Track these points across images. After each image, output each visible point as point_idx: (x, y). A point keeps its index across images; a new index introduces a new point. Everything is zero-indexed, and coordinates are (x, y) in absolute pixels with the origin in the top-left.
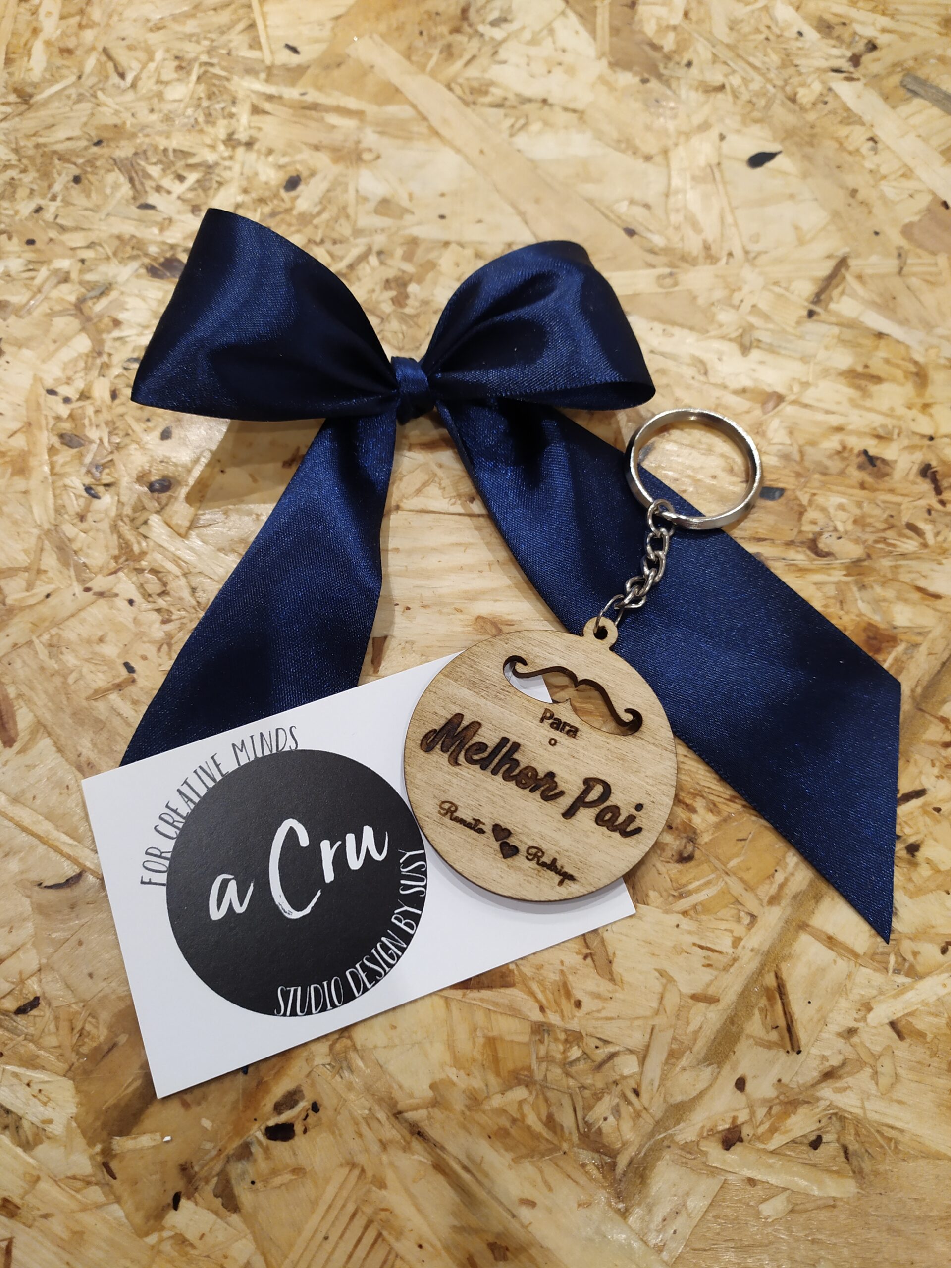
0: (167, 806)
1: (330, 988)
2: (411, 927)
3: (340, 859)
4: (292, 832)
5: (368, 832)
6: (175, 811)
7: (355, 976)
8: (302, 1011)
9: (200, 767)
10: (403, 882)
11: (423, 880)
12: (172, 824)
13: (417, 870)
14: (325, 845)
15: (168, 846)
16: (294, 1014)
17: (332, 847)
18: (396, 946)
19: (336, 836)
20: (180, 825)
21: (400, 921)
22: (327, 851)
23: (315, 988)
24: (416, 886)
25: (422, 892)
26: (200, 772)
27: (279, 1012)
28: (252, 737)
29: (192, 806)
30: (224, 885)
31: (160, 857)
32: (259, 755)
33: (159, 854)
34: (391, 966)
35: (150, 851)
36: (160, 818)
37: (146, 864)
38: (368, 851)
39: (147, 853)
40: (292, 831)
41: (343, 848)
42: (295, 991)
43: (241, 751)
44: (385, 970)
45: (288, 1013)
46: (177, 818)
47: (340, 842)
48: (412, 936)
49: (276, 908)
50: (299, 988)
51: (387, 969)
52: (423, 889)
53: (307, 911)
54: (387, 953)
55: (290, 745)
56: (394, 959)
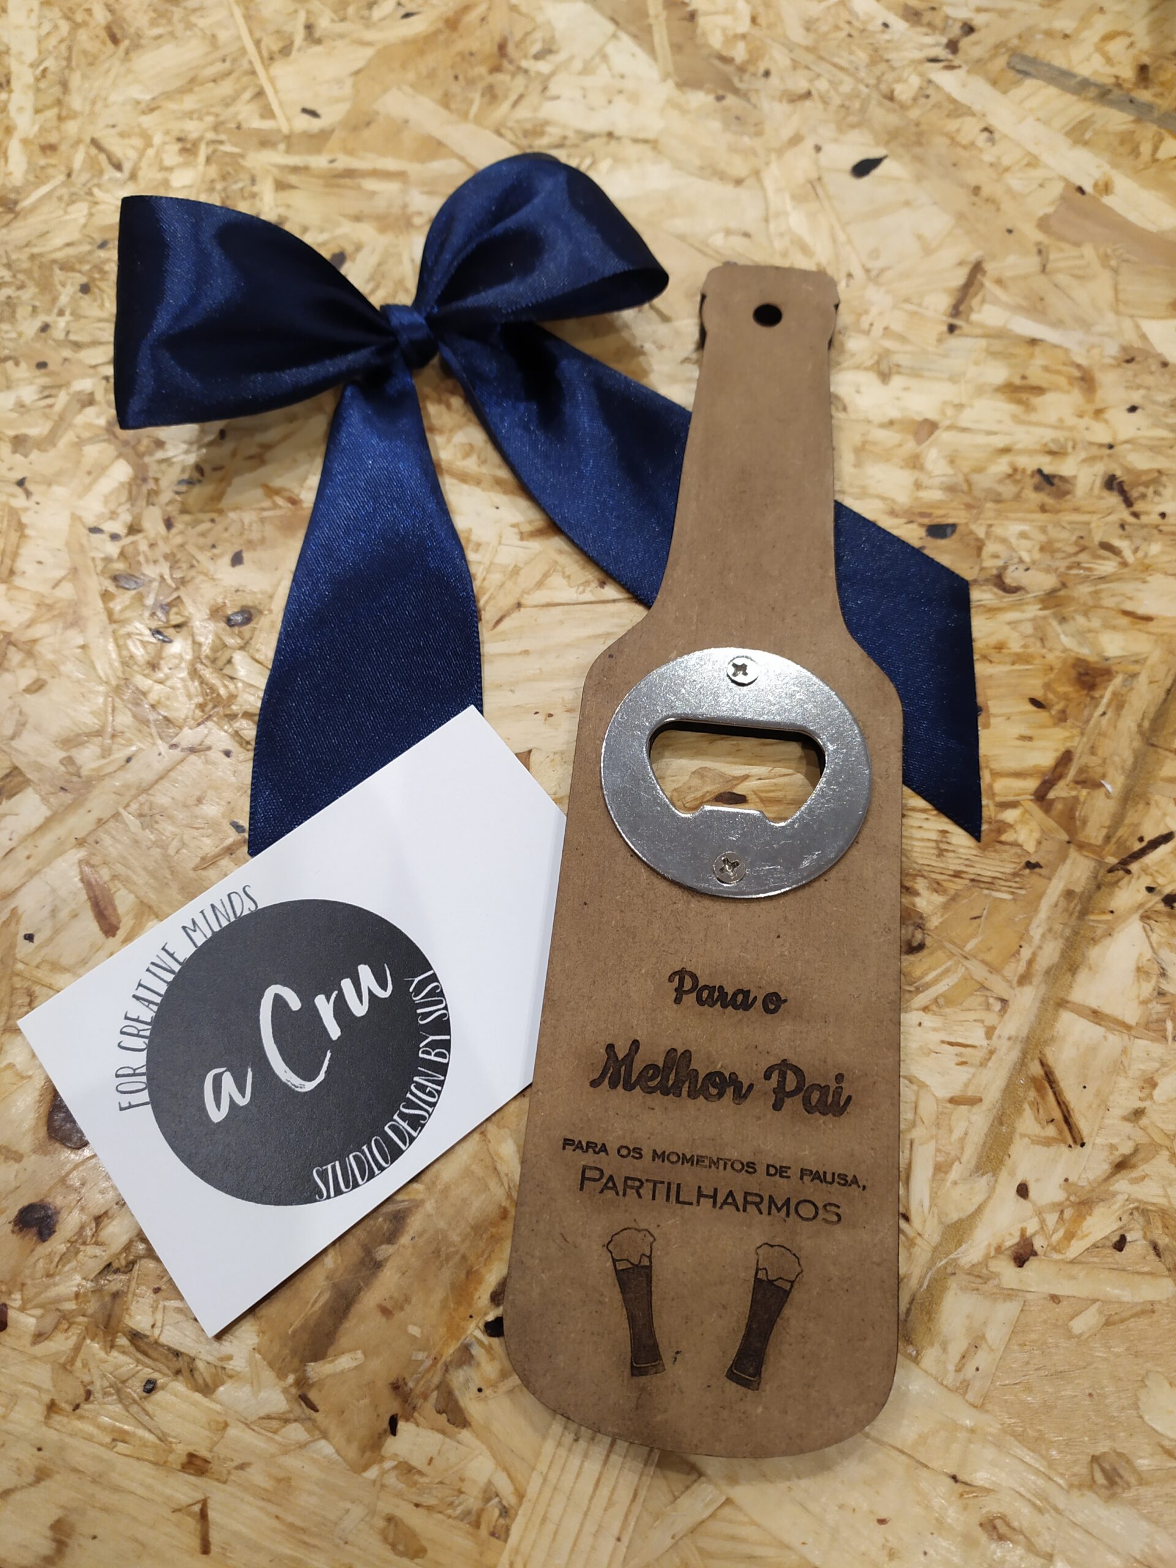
0: (126, 1018)
1: (372, 1151)
2: (443, 1056)
3: (341, 1010)
4: (278, 1000)
5: (365, 972)
6: (137, 1020)
7: (396, 1129)
8: (347, 1186)
9: (153, 963)
10: (419, 1011)
11: (441, 1002)
12: (137, 1035)
13: (431, 993)
14: (320, 1001)
15: (140, 1060)
16: (338, 1192)
17: (328, 1000)
18: (433, 1082)
19: (330, 986)
20: (147, 1033)
21: (429, 1053)
22: (324, 1006)
23: (356, 1158)
24: (436, 1011)
25: (444, 1015)
26: (153, 969)
27: (321, 1196)
28: (202, 912)
29: (155, 1008)
30: (217, 1080)
31: (134, 1075)
32: (217, 929)
33: (131, 1072)
34: (433, 1105)
35: (120, 1072)
36: (122, 1033)
37: (120, 1088)
38: (370, 992)
39: (117, 1076)
40: (278, 998)
41: (341, 999)
42: (334, 1168)
43: (195, 931)
44: (427, 1111)
45: (332, 1193)
46: (141, 1026)
47: (336, 992)
48: (447, 1064)
49: (285, 1086)
50: (337, 1163)
51: (430, 1110)
52: (444, 1011)
53: (321, 1077)
54: (424, 1092)
55: (249, 907)
56: (434, 1097)
